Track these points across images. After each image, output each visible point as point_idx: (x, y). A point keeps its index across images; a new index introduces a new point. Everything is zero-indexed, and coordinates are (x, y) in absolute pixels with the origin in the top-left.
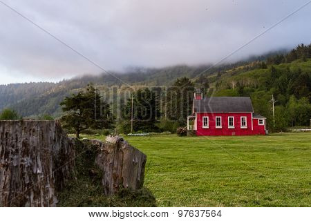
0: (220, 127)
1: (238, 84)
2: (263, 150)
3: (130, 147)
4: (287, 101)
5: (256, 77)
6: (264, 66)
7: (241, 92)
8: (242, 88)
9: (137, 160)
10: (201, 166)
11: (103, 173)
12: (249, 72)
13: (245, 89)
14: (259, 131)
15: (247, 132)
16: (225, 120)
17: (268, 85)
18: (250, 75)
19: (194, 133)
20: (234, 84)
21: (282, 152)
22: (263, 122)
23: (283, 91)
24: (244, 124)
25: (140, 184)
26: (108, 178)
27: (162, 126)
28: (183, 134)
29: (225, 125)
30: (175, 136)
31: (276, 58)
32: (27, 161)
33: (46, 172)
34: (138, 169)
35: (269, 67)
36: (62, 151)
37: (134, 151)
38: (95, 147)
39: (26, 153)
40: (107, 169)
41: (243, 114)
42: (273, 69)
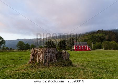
0: (80, 49)
1: (84, 39)
2: (90, 54)
3: (67, 52)
4: (95, 43)
5: (88, 37)
6: (90, 35)
7: (85, 41)
8: (85, 40)
9: (68, 55)
10: (77, 57)
11: (63, 57)
12: (87, 36)
13: (86, 40)
14: (89, 50)
15: (86, 50)
16: (81, 47)
17: (91, 39)
18: (87, 37)
19: (74, 50)
20: (83, 39)
21: (94, 54)
22: (90, 48)
23: (95, 41)
24: (85, 48)
25: (69, 59)
26: (64, 57)
27: (67, 48)
28: (72, 50)
29: (81, 49)
30: (70, 51)
31: (93, 33)
32: (53, 54)
33: (55, 56)
34: (68, 56)
35: (91, 35)
36: (57, 53)
37: (68, 53)
38: (62, 52)
39: (52, 53)
40: (64, 56)
41: (85, 46)
42: (92, 35)
